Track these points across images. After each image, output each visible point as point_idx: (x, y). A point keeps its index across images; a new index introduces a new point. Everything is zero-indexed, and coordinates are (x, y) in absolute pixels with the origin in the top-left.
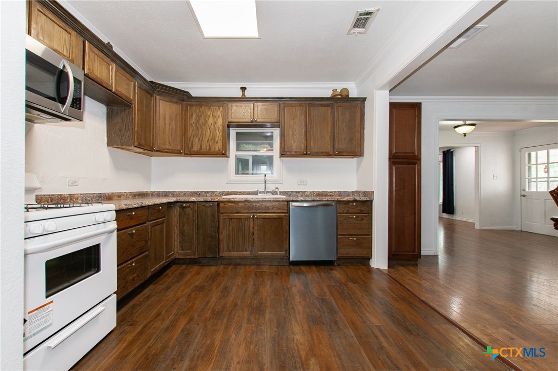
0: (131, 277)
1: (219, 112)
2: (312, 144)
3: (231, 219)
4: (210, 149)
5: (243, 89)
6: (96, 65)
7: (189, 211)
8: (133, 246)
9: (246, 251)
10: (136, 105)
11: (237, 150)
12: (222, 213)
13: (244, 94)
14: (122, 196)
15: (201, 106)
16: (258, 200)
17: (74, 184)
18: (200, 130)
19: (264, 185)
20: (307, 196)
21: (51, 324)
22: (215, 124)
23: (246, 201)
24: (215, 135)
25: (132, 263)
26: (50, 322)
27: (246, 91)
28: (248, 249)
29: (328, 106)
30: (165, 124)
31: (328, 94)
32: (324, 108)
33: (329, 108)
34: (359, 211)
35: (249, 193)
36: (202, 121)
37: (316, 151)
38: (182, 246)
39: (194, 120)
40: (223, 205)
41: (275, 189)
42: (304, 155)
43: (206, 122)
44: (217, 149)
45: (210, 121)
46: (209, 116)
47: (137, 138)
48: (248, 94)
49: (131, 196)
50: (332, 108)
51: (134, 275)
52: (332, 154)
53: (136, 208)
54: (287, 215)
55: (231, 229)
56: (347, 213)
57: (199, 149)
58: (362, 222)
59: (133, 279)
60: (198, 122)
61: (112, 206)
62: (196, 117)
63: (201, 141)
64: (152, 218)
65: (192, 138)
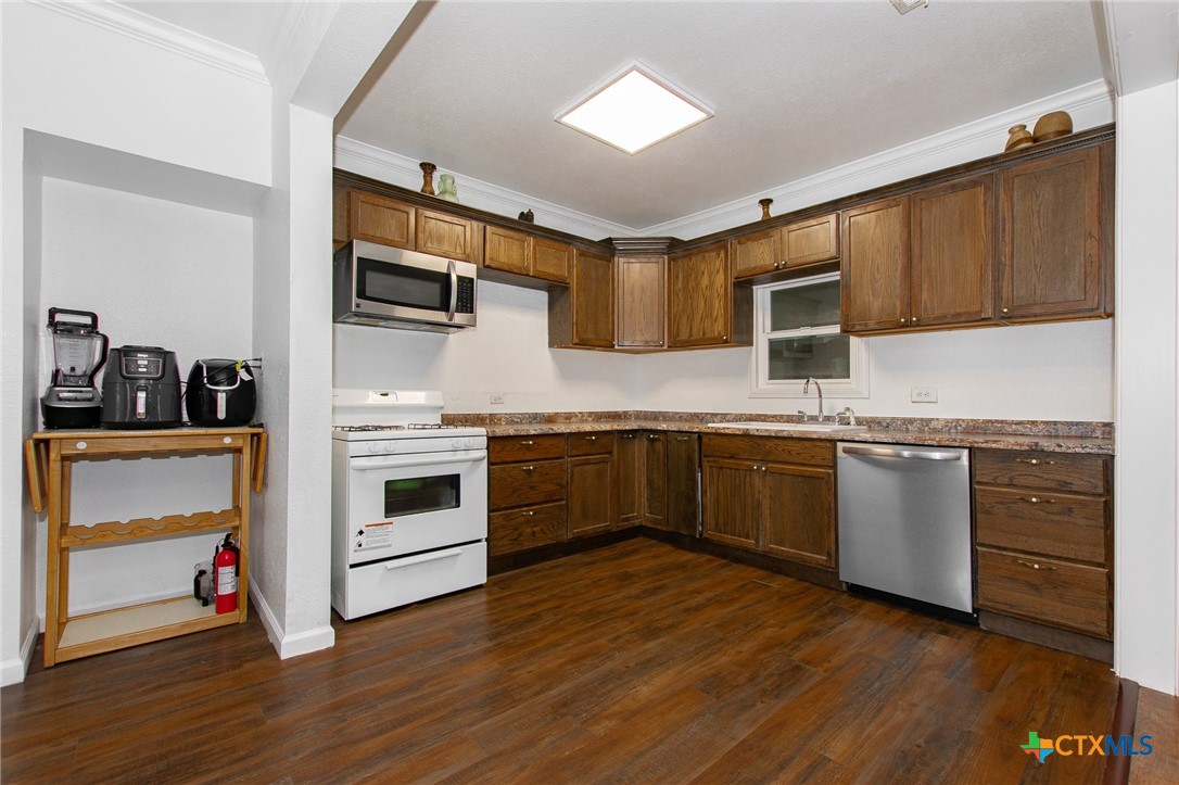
0: (529, 530)
1: (718, 263)
2: (925, 295)
3: (721, 468)
4: (704, 333)
5: (766, 203)
6: (502, 248)
7: (659, 446)
8: (532, 488)
9: (747, 537)
10: (574, 285)
11: (775, 328)
12: (708, 456)
13: (766, 213)
14: (574, 419)
15: (689, 256)
16: (767, 434)
17: (497, 401)
18: (690, 302)
19: (817, 401)
20: (935, 431)
21: (390, 546)
22: (711, 284)
23: (746, 435)
24: (712, 306)
25: (529, 511)
26: (389, 543)
27: (770, 206)
28: (751, 533)
29: (975, 184)
30: (633, 301)
31: (997, 145)
32: (962, 195)
33: (980, 190)
34: (1053, 485)
35: (790, 419)
36: (692, 284)
37: (937, 313)
38: (650, 507)
39: (680, 285)
40: (707, 440)
41: (842, 411)
42: (902, 327)
43: (698, 284)
44: (716, 334)
45: (705, 281)
46: (703, 273)
47: (577, 331)
48: (774, 211)
49: (590, 419)
50: (987, 189)
51: (535, 529)
52: (989, 314)
53: (534, 435)
54: (831, 471)
55: (720, 487)
56: (1009, 485)
57: (687, 335)
58: (1066, 518)
59: (534, 534)
60: (686, 284)
61: (482, 430)
62: (684, 278)
63: (691, 320)
64: (575, 452)
65: (678, 317)
